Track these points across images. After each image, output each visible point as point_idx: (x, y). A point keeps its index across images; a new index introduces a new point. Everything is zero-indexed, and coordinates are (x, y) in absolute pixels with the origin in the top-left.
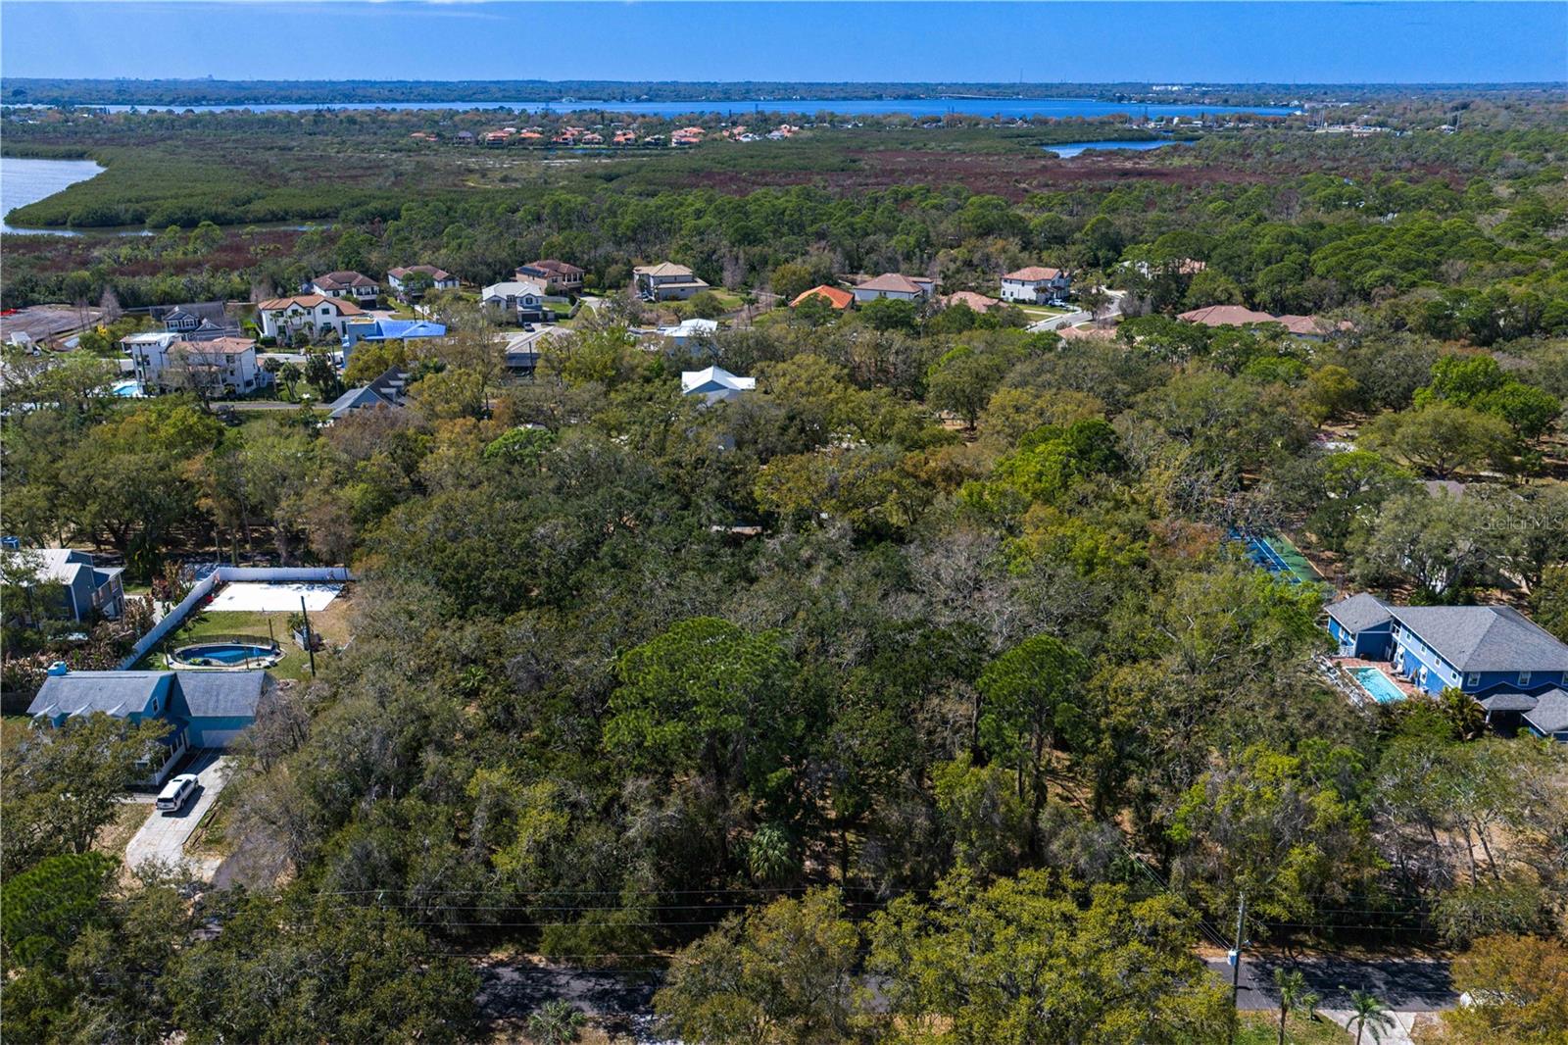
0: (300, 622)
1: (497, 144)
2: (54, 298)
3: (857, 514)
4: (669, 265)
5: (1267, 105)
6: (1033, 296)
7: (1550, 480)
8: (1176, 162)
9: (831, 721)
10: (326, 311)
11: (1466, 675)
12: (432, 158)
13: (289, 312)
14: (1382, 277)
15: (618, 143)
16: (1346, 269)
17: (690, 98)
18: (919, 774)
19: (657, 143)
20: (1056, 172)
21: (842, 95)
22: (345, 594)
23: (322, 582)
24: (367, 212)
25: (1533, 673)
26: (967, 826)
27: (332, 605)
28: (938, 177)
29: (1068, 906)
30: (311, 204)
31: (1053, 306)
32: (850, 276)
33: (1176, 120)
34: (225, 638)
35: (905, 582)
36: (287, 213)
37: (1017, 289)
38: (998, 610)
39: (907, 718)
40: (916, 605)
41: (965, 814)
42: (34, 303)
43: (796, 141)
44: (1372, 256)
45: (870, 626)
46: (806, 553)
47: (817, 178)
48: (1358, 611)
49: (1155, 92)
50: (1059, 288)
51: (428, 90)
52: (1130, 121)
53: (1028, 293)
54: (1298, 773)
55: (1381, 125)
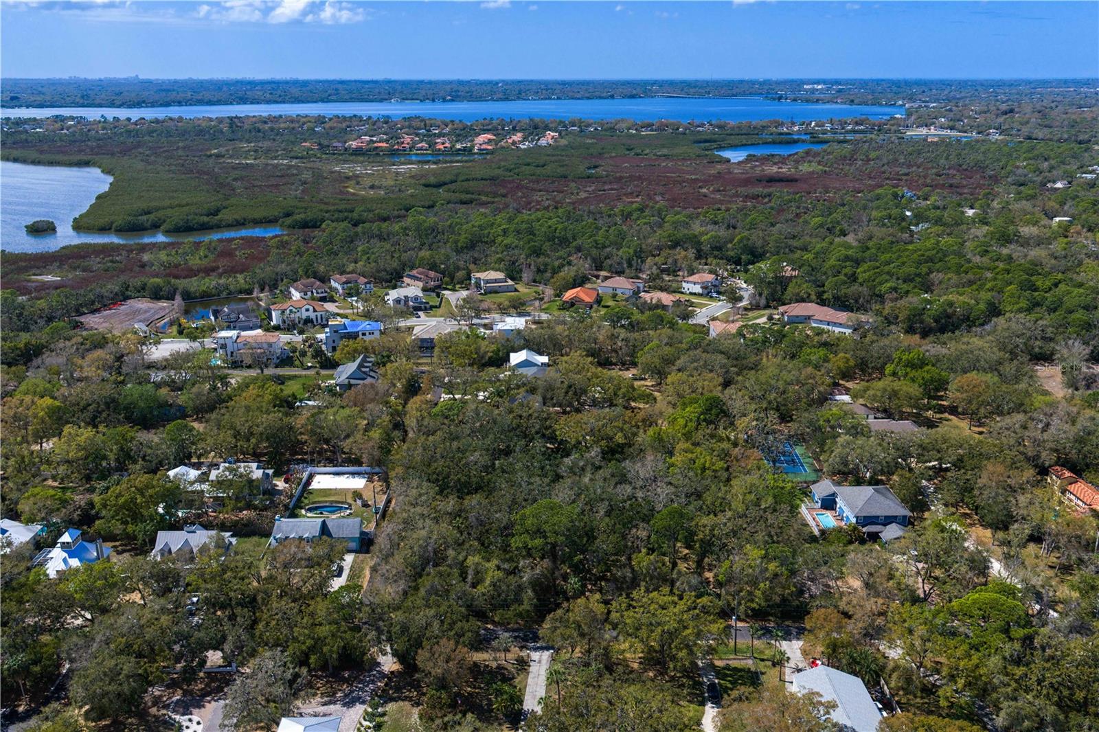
0: (357, 494)
1: (358, 152)
2: (138, 294)
3: (603, 443)
4: (492, 272)
5: (880, 105)
6: (700, 291)
7: (946, 415)
8: (805, 168)
9: (596, 538)
10: (307, 310)
11: (857, 518)
12: (318, 165)
13: (288, 311)
14: (891, 288)
15: (439, 150)
16: (874, 281)
17: (480, 99)
18: (629, 559)
19: (465, 149)
20: (726, 179)
21: (587, 95)
22: (370, 480)
23: (358, 474)
24: (296, 221)
25: (886, 517)
26: (645, 577)
27: (366, 485)
28: (650, 184)
29: (676, 599)
30: (258, 214)
31: (711, 297)
32: (596, 273)
33: (813, 124)
34: (326, 502)
35: (623, 479)
36: (245, 220)
37: (691, 286)
38: (663, 491)
39: (624, 537)
40: (628, 489)
41: (644, 571)
42: (129, 298)
43: (557, 147)
44: (888, 273)
45: (610, 500)
46: (581, 464)
47: (573, 185)
48: (824, 487)
49: (806, 90)
50: (715, 286)
51: (295, 91)
52: (782, 124)
53: (697, 289)
54: (765, 557)
55: (952, 128)
